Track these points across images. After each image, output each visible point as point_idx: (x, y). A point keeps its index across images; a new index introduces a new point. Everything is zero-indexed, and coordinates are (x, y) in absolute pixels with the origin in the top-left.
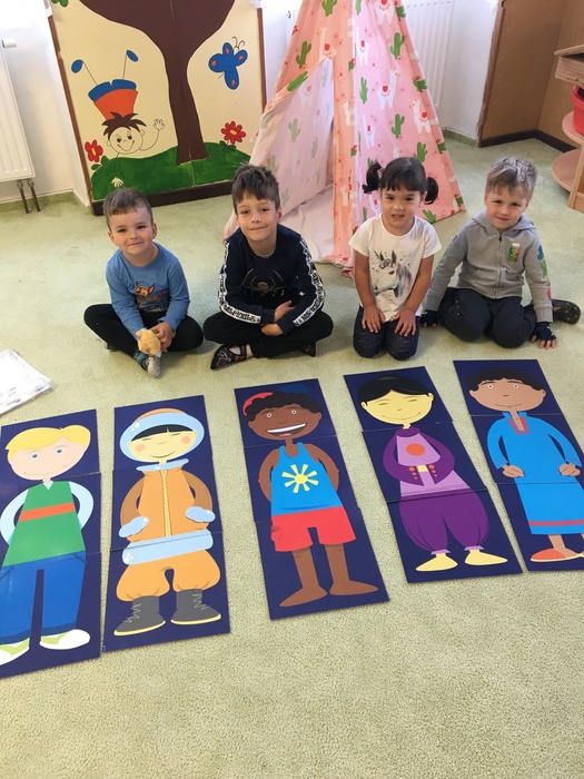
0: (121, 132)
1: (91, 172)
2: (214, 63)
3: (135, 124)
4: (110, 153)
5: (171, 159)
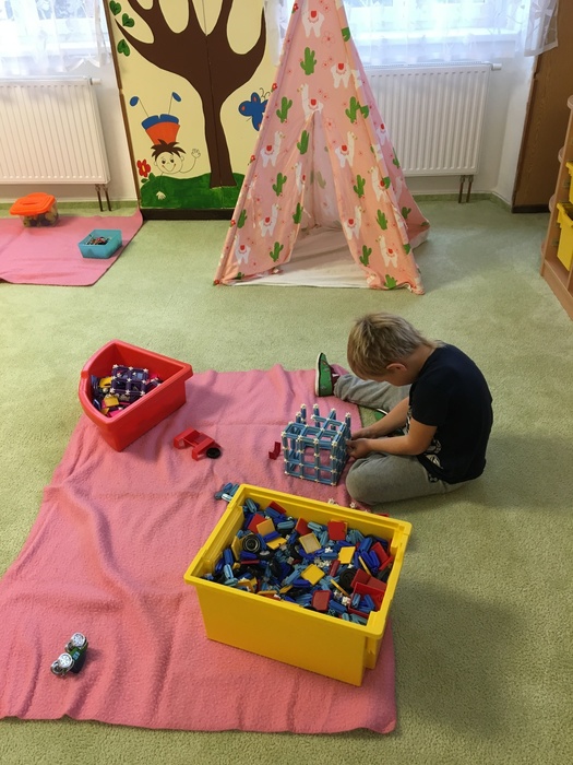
0: (165, 155)
1: (141, 185)
2: (243, 108)
3: (177, 151)
4: (156, 171)
5: (206, 182)
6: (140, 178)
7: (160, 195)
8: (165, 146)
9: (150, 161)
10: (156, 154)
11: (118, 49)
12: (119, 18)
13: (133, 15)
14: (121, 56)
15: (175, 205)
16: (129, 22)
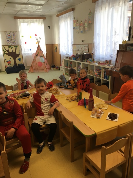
0: (9, 65)
1: (6, 68)
3: (11, 64)
8: (9, 64)
9: (7, 66)
11: (4, 54)
12: (4, 51)
13: (6, 51)
14: (4, 55)
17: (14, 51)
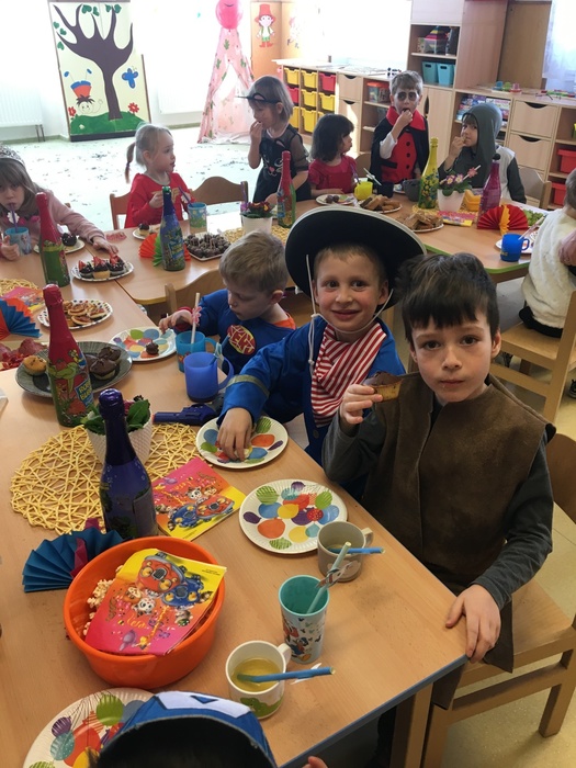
0: (84, 104)
1: (71, 121)
2: (124, 77)
3: (90, 101)
4: (79, 113)
5: (107, 117)
6: (70, 117)
7: (82, 126)
8: (84, 98)
9: (76, 107)
10: (79, 103)
11: (58, 46)
12: (58, 30)
13: (66, 29)
14: (60, 50)
15: (90, 132)
16: (63, 32)
17: (104, 35)
